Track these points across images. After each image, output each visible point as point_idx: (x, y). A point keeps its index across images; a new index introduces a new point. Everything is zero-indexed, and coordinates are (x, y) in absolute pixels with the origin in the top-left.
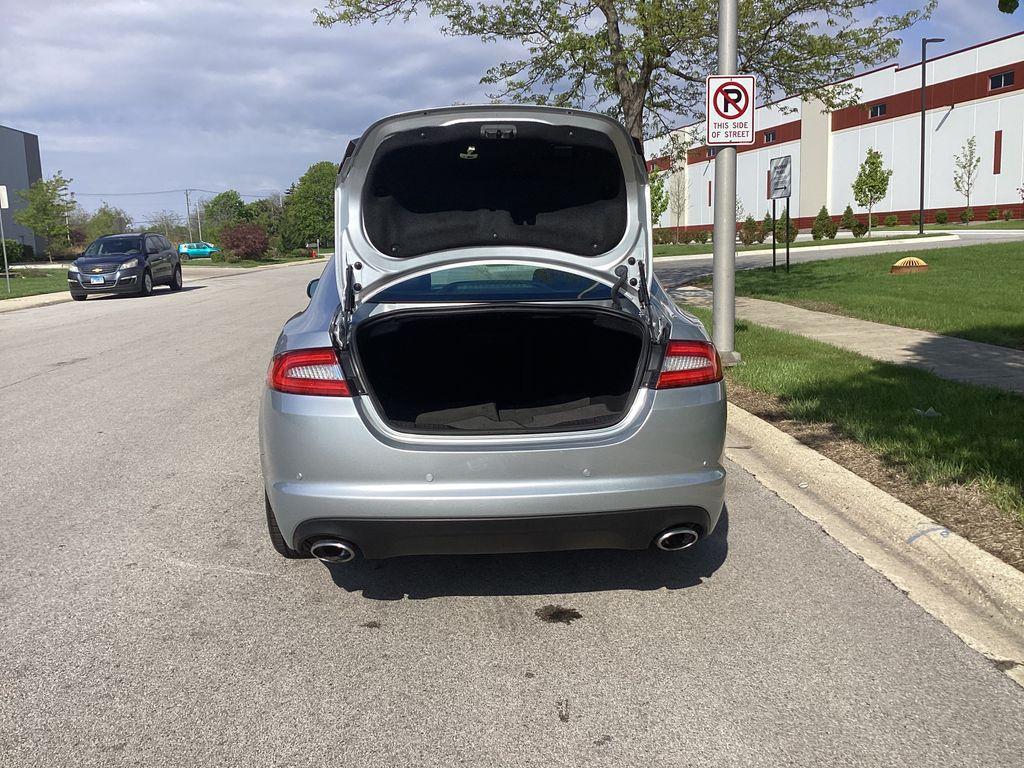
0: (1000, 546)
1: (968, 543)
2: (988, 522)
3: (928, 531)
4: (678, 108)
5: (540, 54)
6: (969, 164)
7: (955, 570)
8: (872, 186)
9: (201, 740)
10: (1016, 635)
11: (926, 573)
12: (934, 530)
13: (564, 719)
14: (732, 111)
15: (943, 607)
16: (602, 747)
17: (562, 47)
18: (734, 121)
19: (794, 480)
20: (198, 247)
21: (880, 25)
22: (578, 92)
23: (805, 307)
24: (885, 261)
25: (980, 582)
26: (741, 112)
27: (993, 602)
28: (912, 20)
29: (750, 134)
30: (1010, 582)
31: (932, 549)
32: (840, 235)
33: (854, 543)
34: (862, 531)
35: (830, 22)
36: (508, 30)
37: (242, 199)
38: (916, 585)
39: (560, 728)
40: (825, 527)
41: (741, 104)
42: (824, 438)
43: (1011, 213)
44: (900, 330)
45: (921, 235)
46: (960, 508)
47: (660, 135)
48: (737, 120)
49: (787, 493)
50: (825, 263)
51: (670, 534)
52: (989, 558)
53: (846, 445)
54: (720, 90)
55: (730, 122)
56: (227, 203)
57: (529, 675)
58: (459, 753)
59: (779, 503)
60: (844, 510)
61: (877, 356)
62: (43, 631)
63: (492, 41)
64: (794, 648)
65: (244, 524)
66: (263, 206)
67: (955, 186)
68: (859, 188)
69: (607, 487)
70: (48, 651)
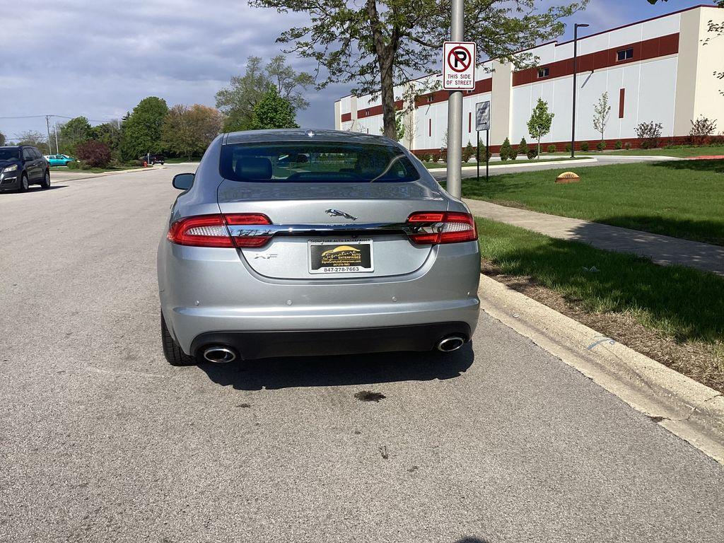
0: (647, 349)
1: (628, 348)
2: (638, 335)
3: (602, 341)
4: (415, 65)
5: (319, 23)
6: (603, 111)
7: (620, 365)
8: (541, 125)
9: (141, 479)
10: (661, 402)
11: (602, 368)
12: (603, 340)
13: (385, 457)
14: (460, 66)
15: (615, 387)
16: (413, 473)
17: (335, 18)
18: (461, 73)
19: (510, 312)
20: (57, 158)
21: (552, 13)
22: (347, 51)
23: (501, 205)
24: (552, 174)
25: (637, 371)
26: (466, 67)
27: (646, 383)
28: (573, 10)
29: (472, 82)
30: (656, 370)
31: (605, 352)
32: (518, 158)
33: (554, 351)
34: (558, 343)
35: (519, 9)
36: (296, 5)
37: (89, 123)
38: (597, 374)
39: (384, 463)
40: (534, 340)
41: (466, 62)
42: (526, 285)
43: (631, 145)
44: (565, 219)
45: (573, 158)
46: (620, 327)
47: (402, 84)
48: (464, 73)
49: (506, 320)
50: (510, 176)
51: (447, 340)
52: (642, 357)
53: (541, 290)
54: (452, 52)
55: (459, 74)
56: (78, 126)
57: (358, 433)
58: (320, 480)
59: (502, 327)
60: (544, 330)
61: (553, 235)
62: (8, 415)
63: (284, 12)
64: (526, 412)
65: (138, 345)
66: (105, 128)
67: (594, 125)
68: (532, 125)
69: (408, 309)
70: (15, 428)
